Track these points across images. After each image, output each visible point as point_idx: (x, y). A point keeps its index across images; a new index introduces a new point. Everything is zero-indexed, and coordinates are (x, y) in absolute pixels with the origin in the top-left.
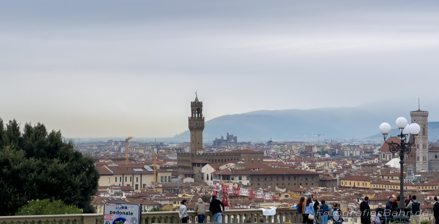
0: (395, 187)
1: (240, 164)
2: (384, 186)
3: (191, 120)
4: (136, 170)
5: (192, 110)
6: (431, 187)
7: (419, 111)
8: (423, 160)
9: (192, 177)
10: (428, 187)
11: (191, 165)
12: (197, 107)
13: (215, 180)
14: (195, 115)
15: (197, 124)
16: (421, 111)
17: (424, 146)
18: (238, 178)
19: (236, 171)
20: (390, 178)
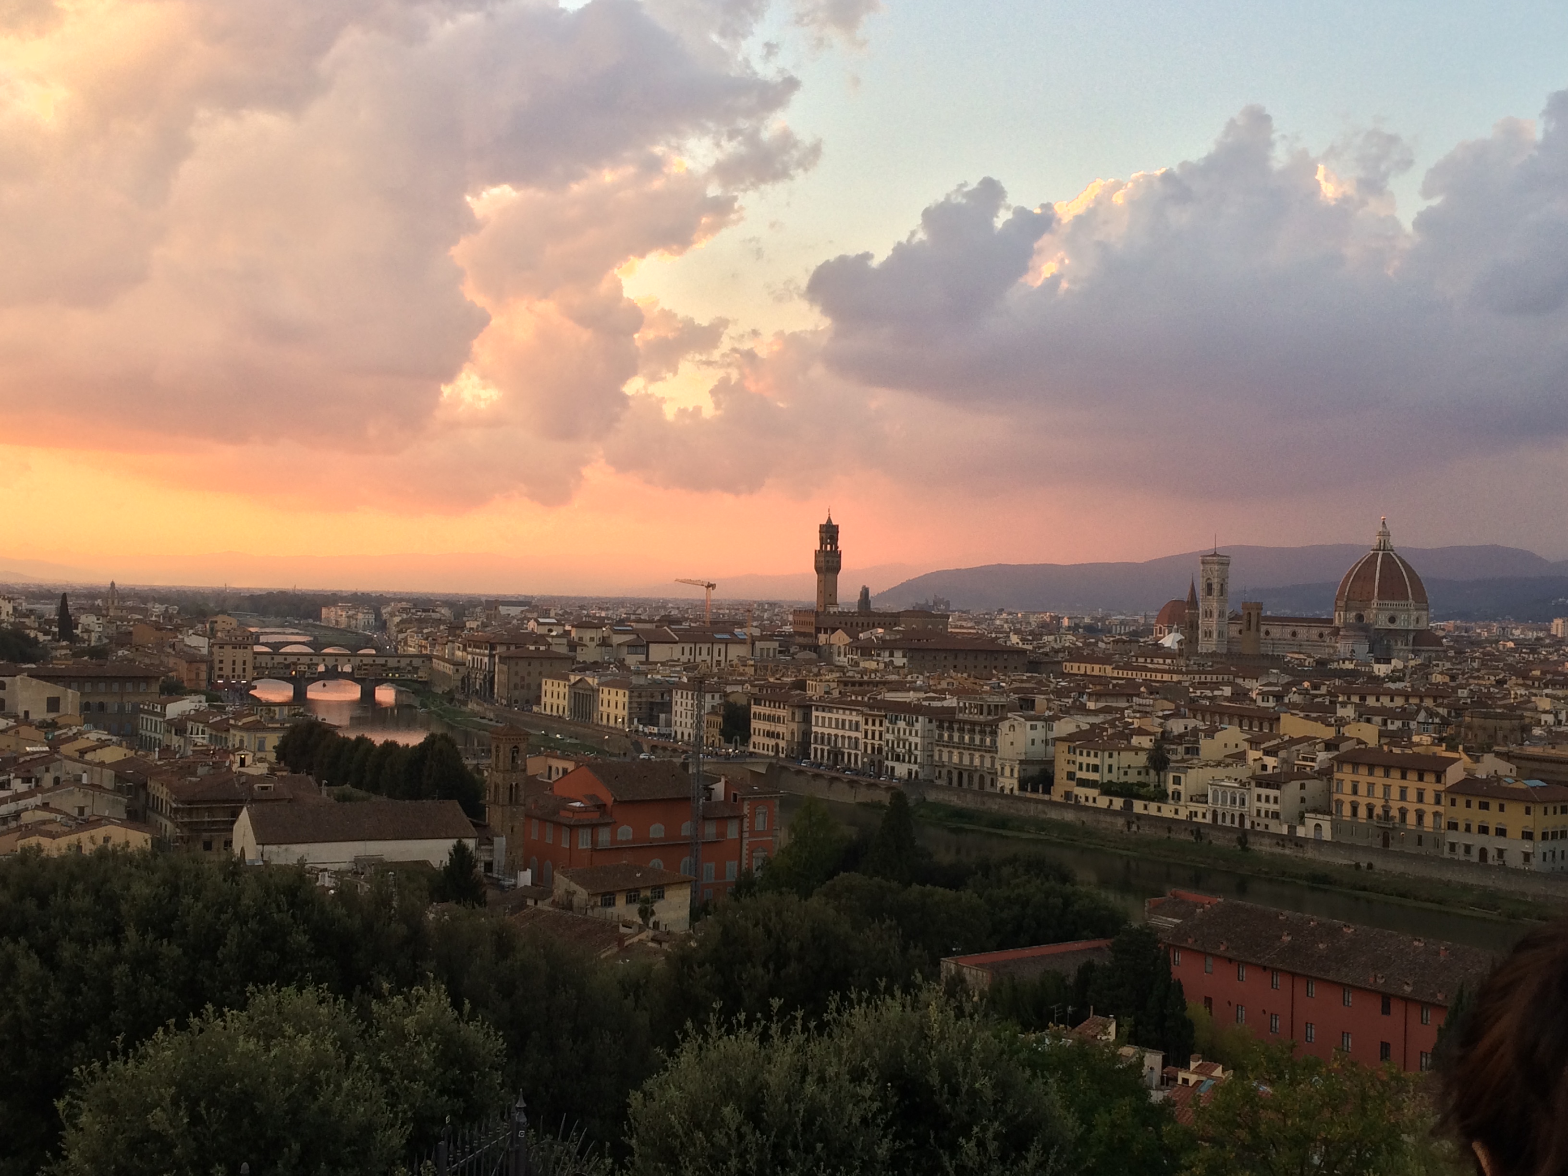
0: (1154, 674)
1: (898, 631)
2: (1134, 673)
3: (817, 554)
4: (718, 636)
5: (821, 539)
6: (1214, 677)
7: (1215, 555)
8: (1219, 637)
9: (815, 652)
10: (1209, 677)
11: (813, 631)
12: (829, 532)
13: (850, 656)
14: (826, 547)
15: (828, 561)
16: (1219, 555)
17: (1221, 614)
18: (887, 654)
19: (884, 641)
20: (1149, 660)
